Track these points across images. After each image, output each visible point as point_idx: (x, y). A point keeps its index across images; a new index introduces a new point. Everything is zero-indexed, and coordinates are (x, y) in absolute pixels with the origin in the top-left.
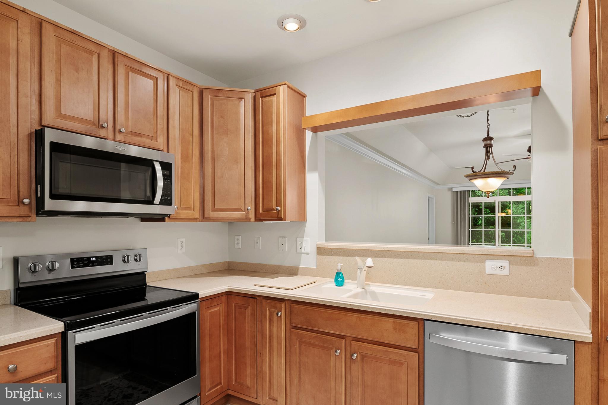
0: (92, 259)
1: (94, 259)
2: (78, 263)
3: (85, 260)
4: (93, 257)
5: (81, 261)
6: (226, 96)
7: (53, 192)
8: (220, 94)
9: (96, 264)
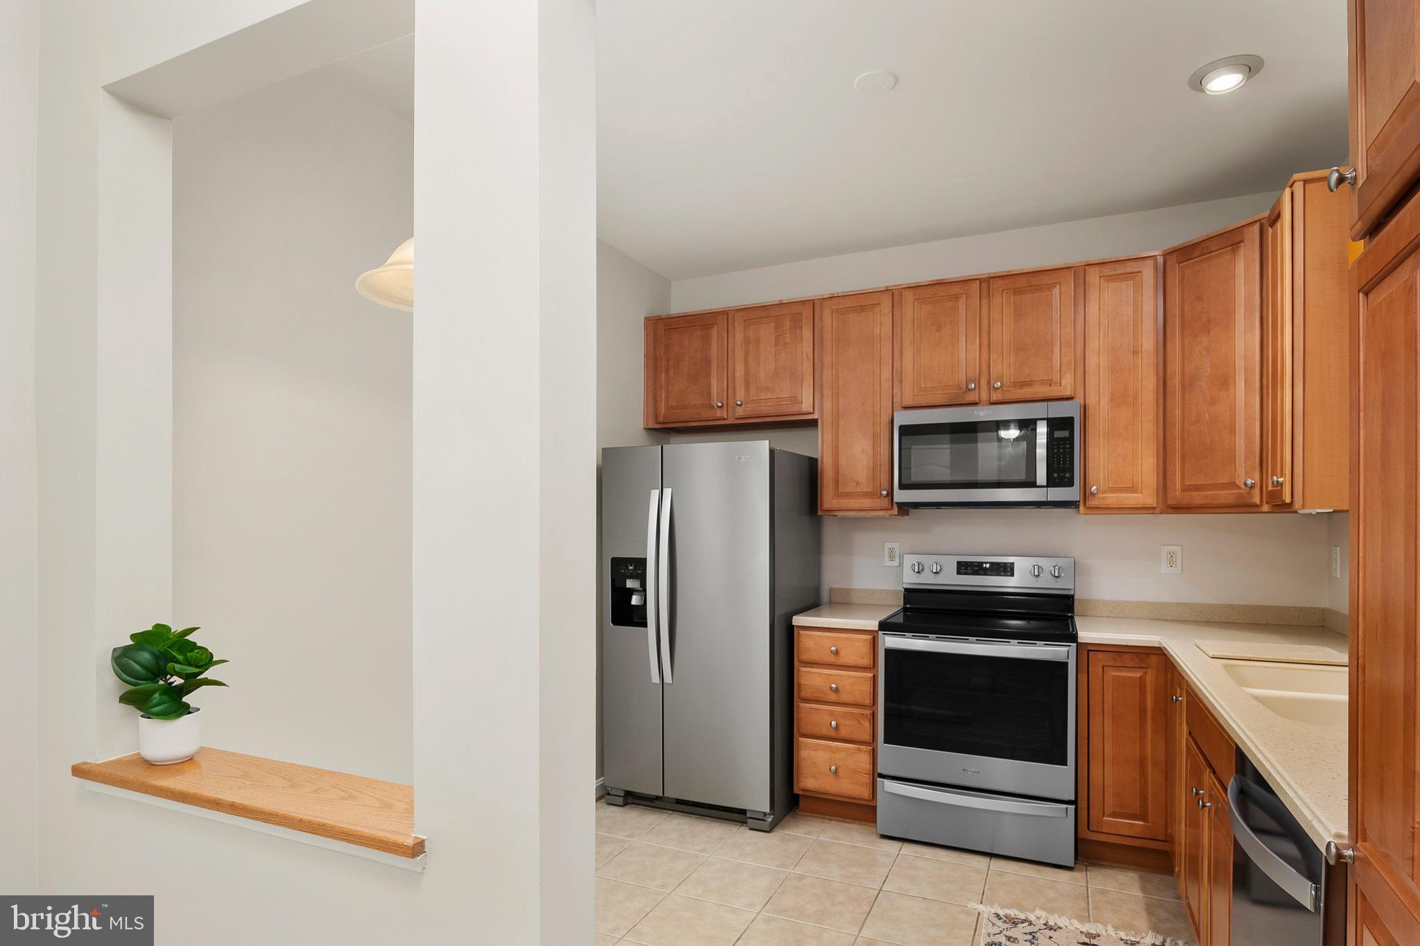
0: (984, 565)
1: (988, 566)
2: (966, 569)
3: (976, 566)
4: (986, 563)
5: (969, 566)
6: (1206, 251)
7: (903, 482)
8: (1197, 253)
9: (989, 573)
